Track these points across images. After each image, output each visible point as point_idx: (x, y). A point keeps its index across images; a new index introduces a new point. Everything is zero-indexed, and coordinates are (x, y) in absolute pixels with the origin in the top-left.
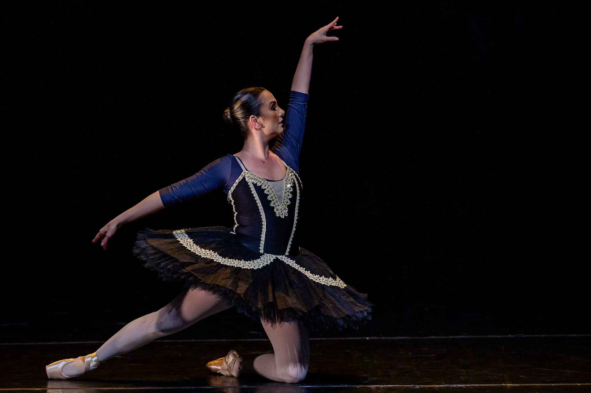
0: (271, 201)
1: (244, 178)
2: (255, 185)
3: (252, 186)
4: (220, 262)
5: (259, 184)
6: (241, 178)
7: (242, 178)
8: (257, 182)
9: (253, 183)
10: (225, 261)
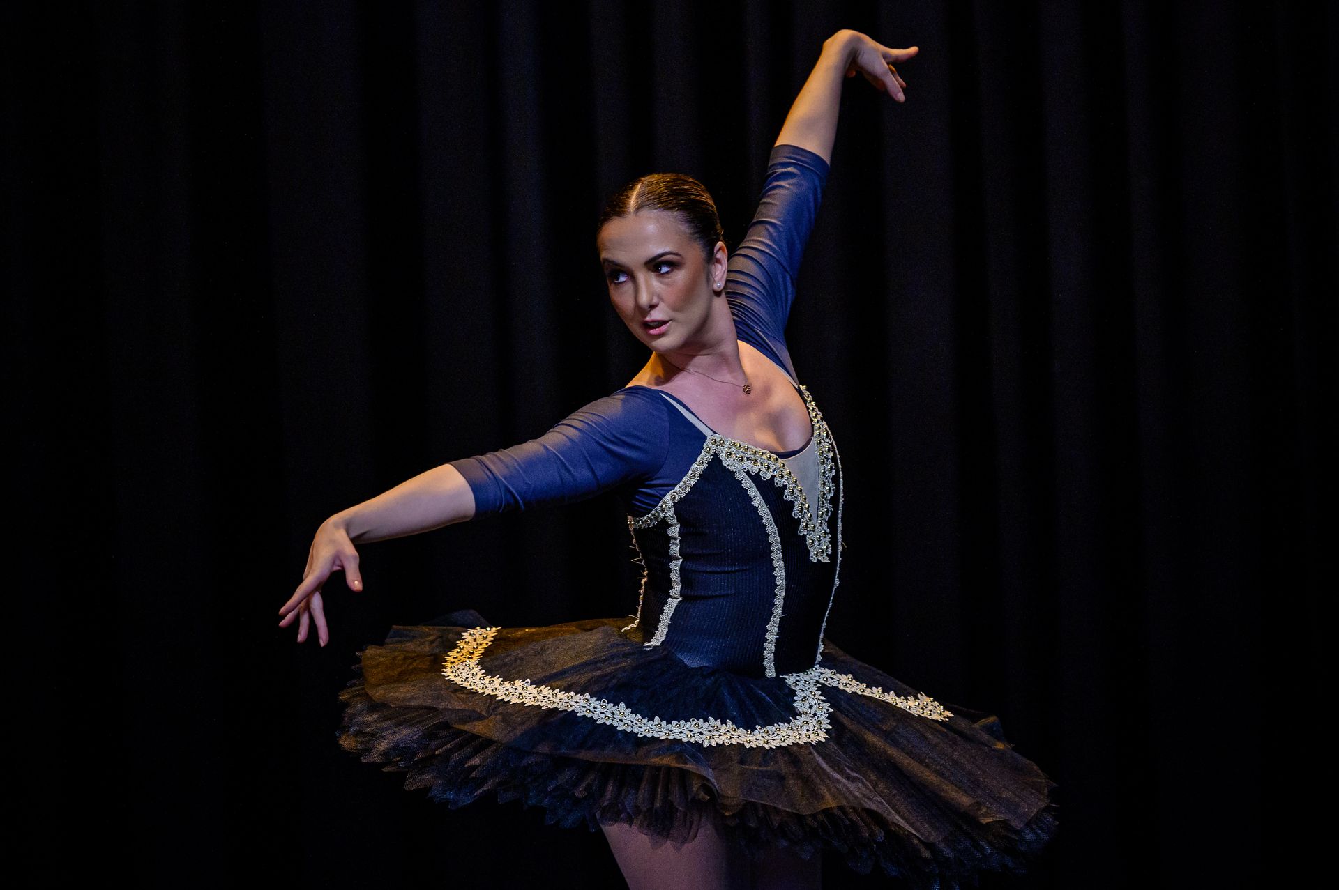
0: (793, 502)
1: (716, 458)
2: (756, 478)
3: (747, 483)
4: (615, 724)
5: (767, 476)
6: (705, 457)
7: (709, 458)
8: (760, 470)
9: (748, 473)
10: (613, 714)
